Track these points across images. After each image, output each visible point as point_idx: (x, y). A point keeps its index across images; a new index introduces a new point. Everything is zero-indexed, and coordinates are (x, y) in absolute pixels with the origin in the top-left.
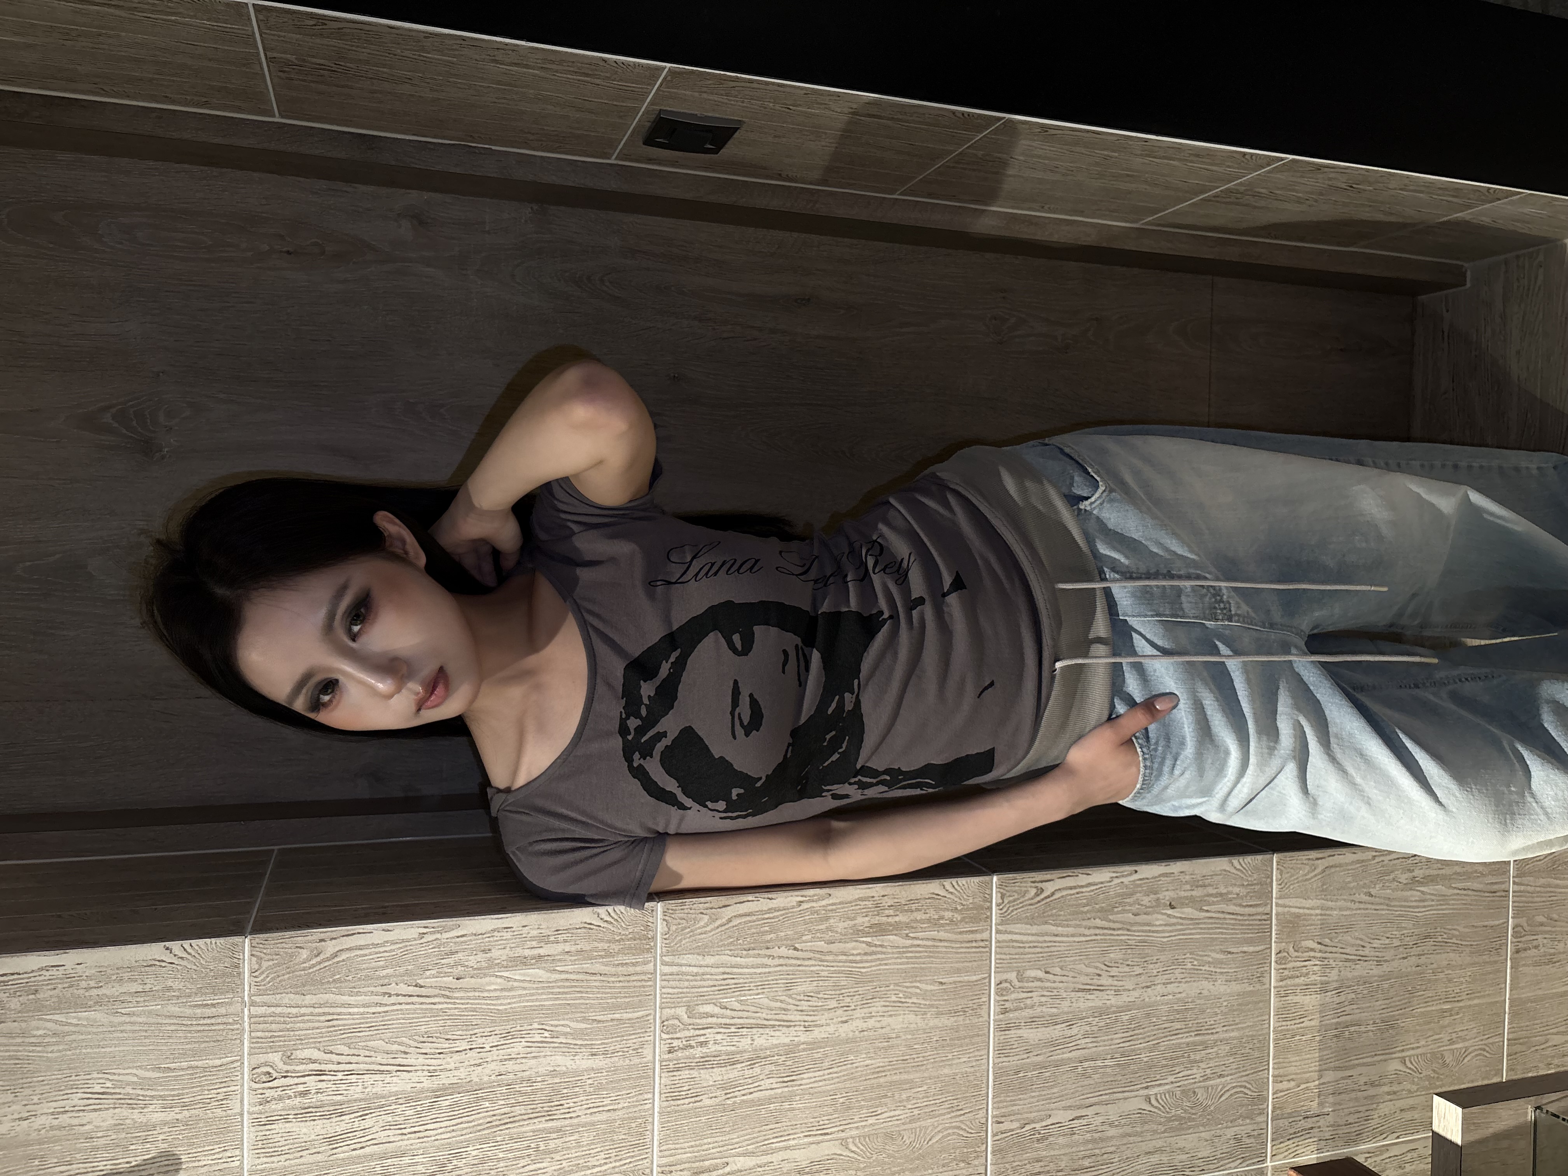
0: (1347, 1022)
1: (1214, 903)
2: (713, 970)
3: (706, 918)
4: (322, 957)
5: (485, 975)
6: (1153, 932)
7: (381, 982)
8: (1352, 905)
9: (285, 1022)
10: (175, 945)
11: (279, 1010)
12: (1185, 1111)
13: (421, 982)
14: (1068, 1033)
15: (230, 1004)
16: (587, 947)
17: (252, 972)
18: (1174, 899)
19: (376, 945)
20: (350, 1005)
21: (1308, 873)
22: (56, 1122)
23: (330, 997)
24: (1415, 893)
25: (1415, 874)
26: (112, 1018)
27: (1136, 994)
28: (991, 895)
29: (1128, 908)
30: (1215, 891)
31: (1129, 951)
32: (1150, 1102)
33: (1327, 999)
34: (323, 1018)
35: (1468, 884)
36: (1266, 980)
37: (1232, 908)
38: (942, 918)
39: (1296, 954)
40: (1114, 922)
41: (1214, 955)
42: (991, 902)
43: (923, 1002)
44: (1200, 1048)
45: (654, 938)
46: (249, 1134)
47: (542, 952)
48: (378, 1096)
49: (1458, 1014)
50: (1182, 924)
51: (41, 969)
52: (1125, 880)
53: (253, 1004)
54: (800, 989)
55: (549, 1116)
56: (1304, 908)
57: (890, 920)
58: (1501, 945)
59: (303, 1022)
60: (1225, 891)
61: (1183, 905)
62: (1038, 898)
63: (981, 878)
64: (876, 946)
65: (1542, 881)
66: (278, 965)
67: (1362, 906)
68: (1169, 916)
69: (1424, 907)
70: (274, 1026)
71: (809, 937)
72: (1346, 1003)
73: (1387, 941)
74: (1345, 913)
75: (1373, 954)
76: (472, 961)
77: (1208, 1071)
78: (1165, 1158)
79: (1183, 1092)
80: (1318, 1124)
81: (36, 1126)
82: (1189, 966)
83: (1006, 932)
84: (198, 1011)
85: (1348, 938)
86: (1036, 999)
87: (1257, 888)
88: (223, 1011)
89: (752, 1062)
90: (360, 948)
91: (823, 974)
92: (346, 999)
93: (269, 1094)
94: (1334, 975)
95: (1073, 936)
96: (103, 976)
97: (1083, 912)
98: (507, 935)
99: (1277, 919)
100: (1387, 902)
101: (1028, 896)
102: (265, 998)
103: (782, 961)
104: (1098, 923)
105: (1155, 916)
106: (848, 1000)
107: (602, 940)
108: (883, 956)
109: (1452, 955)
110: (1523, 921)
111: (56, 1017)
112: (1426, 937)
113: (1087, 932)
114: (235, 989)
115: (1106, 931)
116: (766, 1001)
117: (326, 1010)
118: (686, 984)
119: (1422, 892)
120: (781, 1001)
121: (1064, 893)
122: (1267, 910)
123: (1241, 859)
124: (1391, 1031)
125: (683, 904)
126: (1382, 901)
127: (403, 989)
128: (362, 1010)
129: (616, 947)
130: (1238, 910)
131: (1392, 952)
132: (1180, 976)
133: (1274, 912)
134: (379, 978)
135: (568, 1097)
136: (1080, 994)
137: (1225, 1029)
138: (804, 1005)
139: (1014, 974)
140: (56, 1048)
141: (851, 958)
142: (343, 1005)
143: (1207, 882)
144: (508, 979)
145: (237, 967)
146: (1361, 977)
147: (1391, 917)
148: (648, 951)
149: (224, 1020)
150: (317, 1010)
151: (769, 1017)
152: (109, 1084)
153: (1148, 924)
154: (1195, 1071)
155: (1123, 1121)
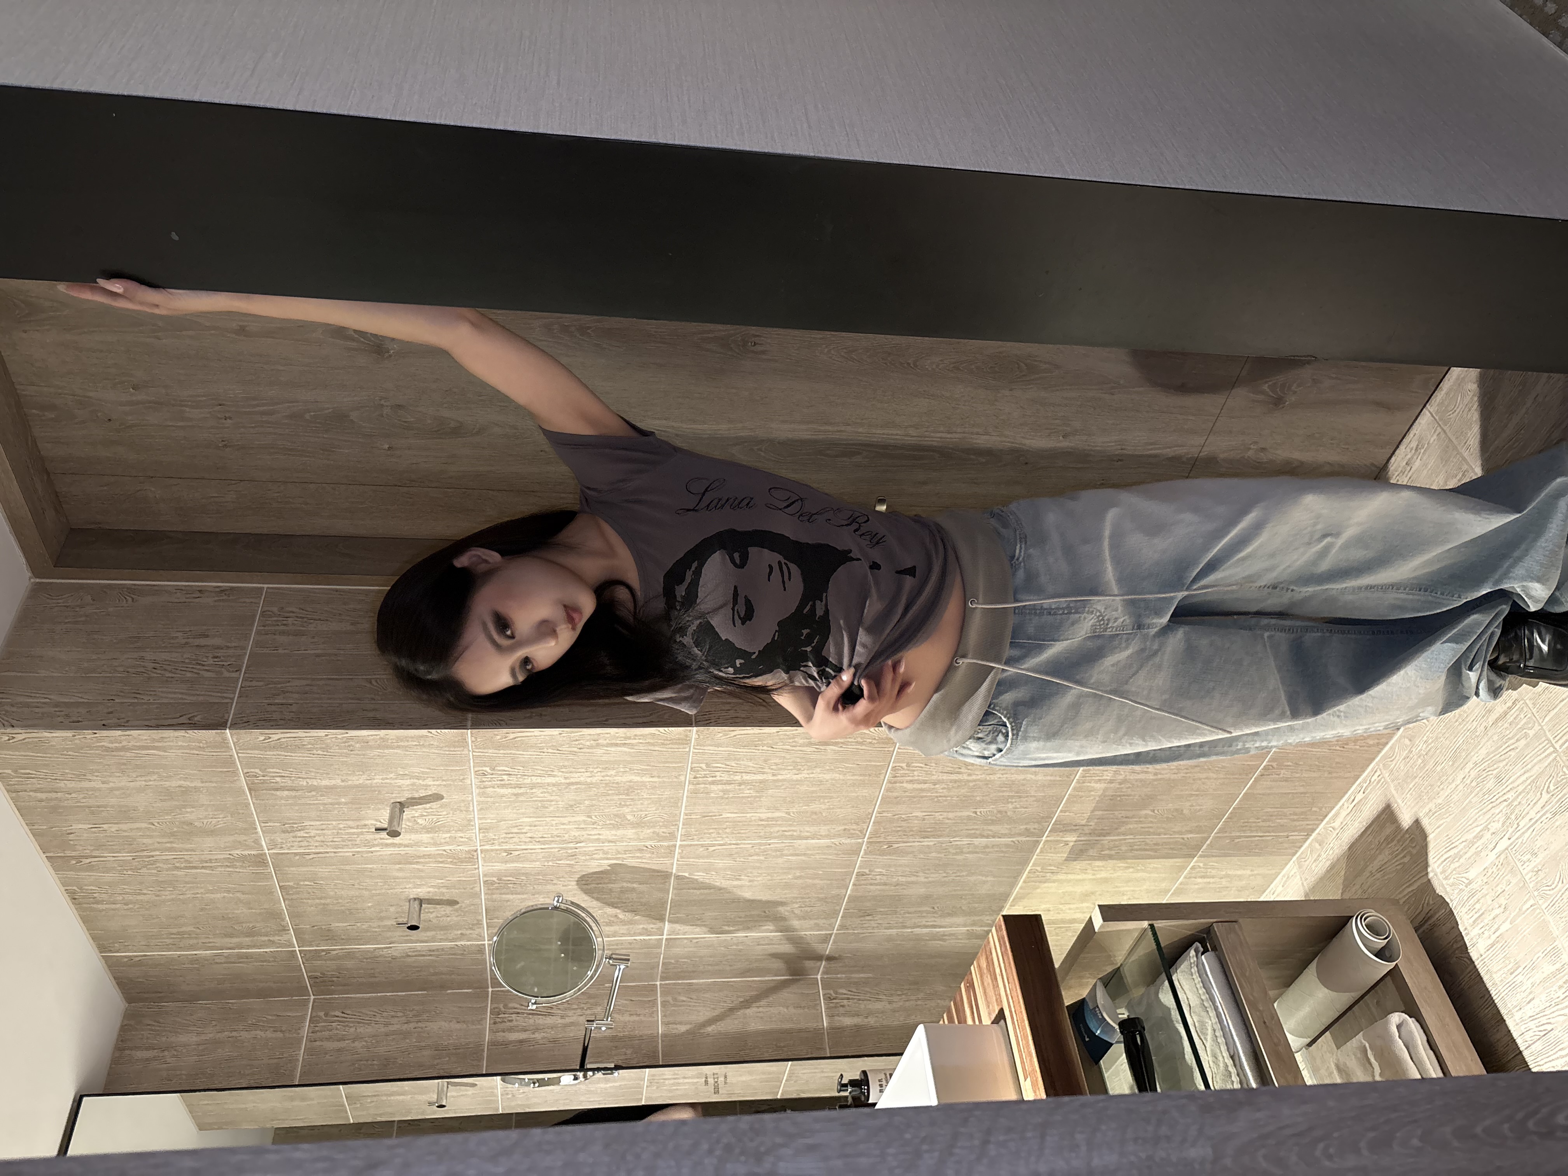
0: (1120, 795)
9: (490, 758)
10: (432, 731)
12: (997, 818)
14: (933, 787)
15: (463, 751)
17: (472, 742)
23: (513, 752)
32: (976, 813)
34: (510, 758)
43: (845, 770)
45: (690, 738)
46: (475, 791)
47: (626, 742)
48: (538, 783)
49: (1203, 796)
53: (474, 752)
55: (627, 795)
58: (1251, 772)
59: (500, 758)
66: (486, 739)
70: (485, 759)
76: (588, 743)
77: (1018, 806)
79: (999, 811)
84: (449, 752)
88: (459, 753)
89: (740, 784)
92: (522, 753)
93: (484, 779)
96: (399, 739)
102: (480, 750)
106: (800, 767)
114: (465, 746)
117: (512, 756)
124: (1150, 800)
125: (709, 729)
127: (550, 751)
135: (637, 789)
137: (1036, 792)
140: (380, 760)
144: (607, 750)
145: (465, 738)
148: (687, 744)
149: (460, 756)
150: (506, 755)
152: (407, 772)
154: (1010, 805)
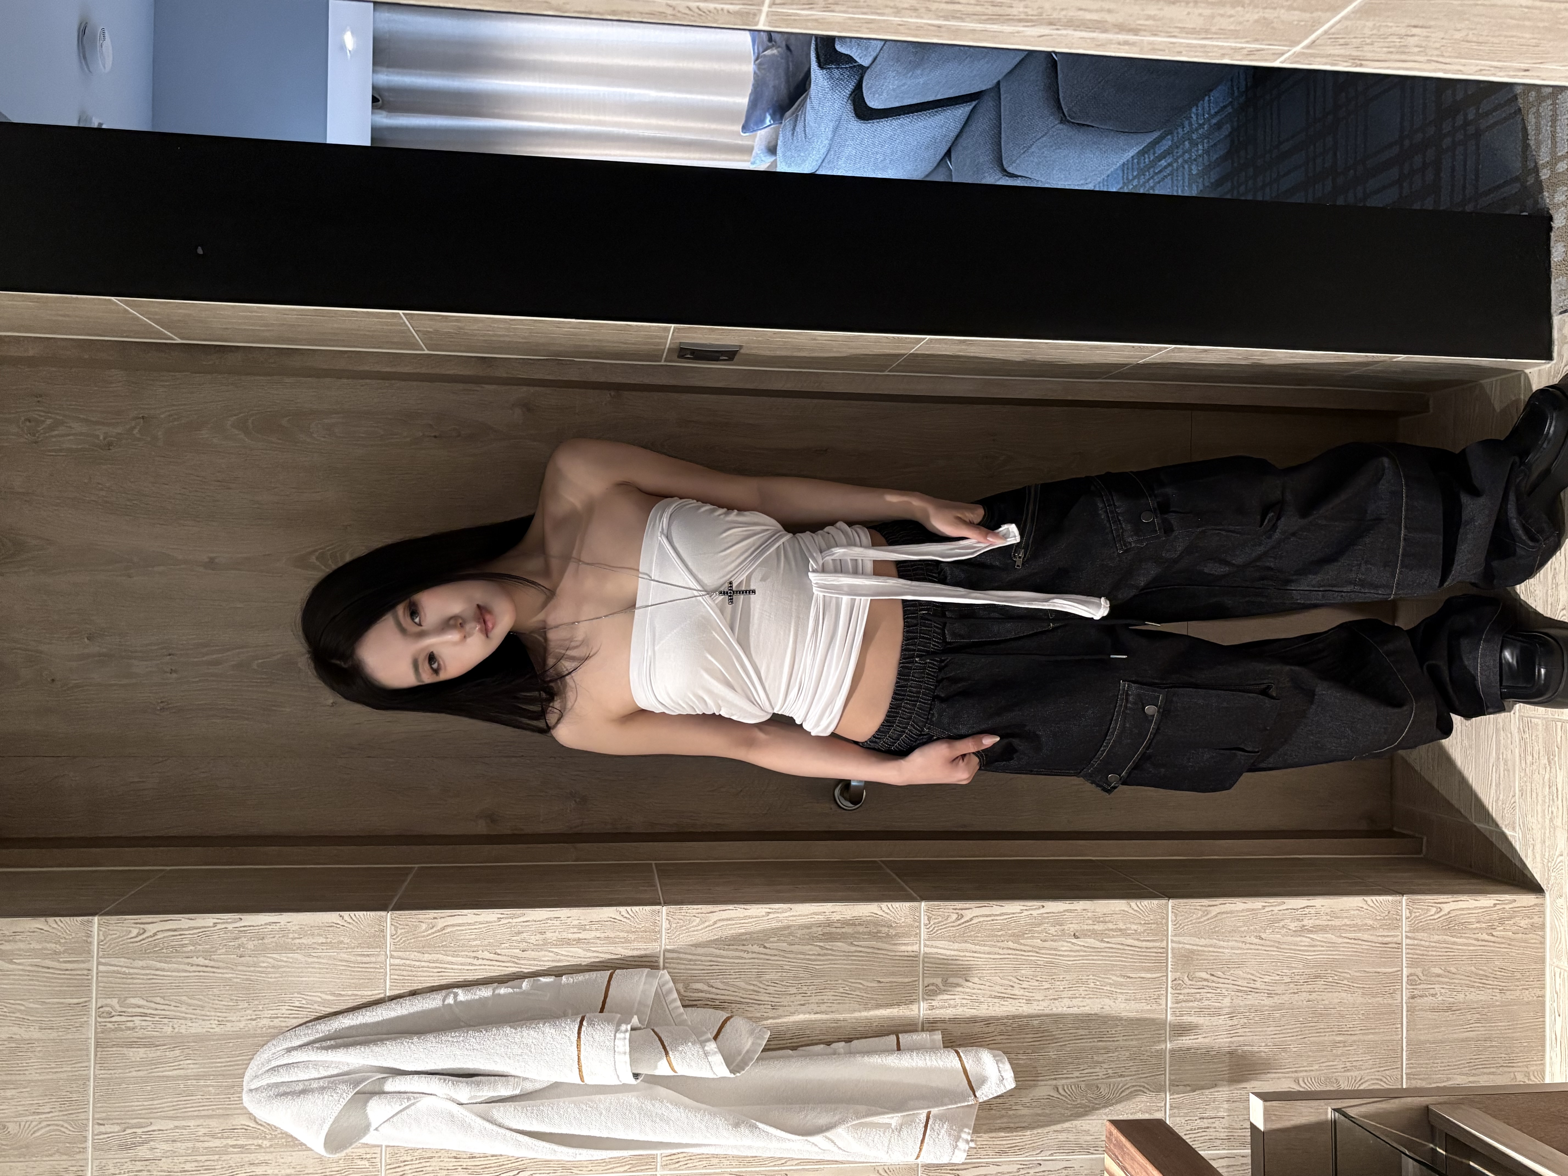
0: (1239, 1041)
1: (1113, 936)
2: (703, 958)
3: (698, 920)
4: (435, 929)
5: (542, 950)
6: (1060, 955)
7: (473, 949)
8: (1243, 946)
9: (411, 971)
10: (346, 914)
11: (408, 962)
12: (1089, 1101)
13: (498, 951)
14: (986, 1030)
15: (378, 955)
16: (612, 935)
17: (392, 936)
18: (1077, 931)
19: (470, 924)
20: (452, 963)
21: (1202, 917)
22: (272, 1024)
24: (1304, 939)
25: (1305, 922)
26: (307, 959)
27: (1045, 1004)
28: (920, 917)
29: (1036, 935)
30: (1114, 927)
31: (1038, 969)
32: (1058, 1091)
33: (1220, 1021)
34: (436, 970)
35: (1359, 935)
36: (1163, 1002)
37: (1130, 941)
38: (880, 932)
39: (1191, 982)
40: (1025, 945)
41: (1114, 978)
42: (920, 922)
43: (865, 995)
44: (1103, 1051)
45: (660, 932)
47: (581, 936)
49: (1351, 1046)
50: (1085, 951)
51: (266, 924)
52: (1035, 913)
53: (392, 957)
54: (768, 977)
56: (1197, 945)
57: (838, 930)
58: (1395, 990)
59: (423, 971)
60: (1124, 927)
61: (1085, 936)
62: (959, 922)
63: (912, 904)
64: (827, 949)
65: (1436, 938)
66: (408, 932)
67: (1253, 947)
68: (1073, 944)
69: (1314, 951)
70: (405, 973)
71: (776, 939)
72: (1239, 1026)
73: (1278, 978)
74: (1236, 952)
75: (1263, 987)
76: (533, 939)
77: (1110, 1071)
78: (1071, 1137)
79: (1087, 1085)
80: (1214, 1125)
81: (260, 1025)
82: (1092, 985)
83: (932, 946)
84: (359, 958)
85: (1239, 972)
86: (958, 1001)
87: (1154, 926)
88: (373, 959)
90: (459, 925)
91: (786, 967)
92: (450, 959)
94: (1227, 1001)
95: (989, 953)
96: (303, 931)
97: (997, 936)
98: (557, 923)
99: (1172, 953)
100: (1277, 945)
101: (950, 920)
102: (400, 954)
103: (754, 955)
104: (1011, 944)
105: (1061, 943)
106: (805, 988)
107: (622, 931)
108: (830, 957)
109: (1344, 995)
110: (1418, 971)
111: (274, 956)
112: (1316, 977)
113: (1001, 951)
114: (382, 946)
115: (1017, 952)
116: (742, 985)
117: (438, 965)
118: (683, 967)
119: (1312, 939)
120: (754, 985)
121: (981, 919)
122: (1164, 944)
123: (1138, 902)
124: (1283, 1054)
125: (681, 909)
126: (1272, 944)
127: (487, 955)
128: (460, 967)
129: (632, 937)
130: (1136, 943)
131: (1283, 987)
132: (1083, 993)
133: (1170, 947)
134: (471, 946)
136: (996, 1000)
137: (1125, 1038)
138: (771, 990)
139: (940, 980)
140: (273, 975)
141: (807, 957)
142: (448, 963)
143: (1107, 919)
144: (557, 954)
145: (382, 931)
146: (1252, 1005)
147: (1281, 957)
148: (655, 940)
149: (375, 966)
150: (431, 965)
151: (745, 996)
152: (304, 1002)
153: (1055, 949)
154: (1097, 1070)
155: (1034, 1104)
